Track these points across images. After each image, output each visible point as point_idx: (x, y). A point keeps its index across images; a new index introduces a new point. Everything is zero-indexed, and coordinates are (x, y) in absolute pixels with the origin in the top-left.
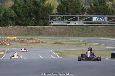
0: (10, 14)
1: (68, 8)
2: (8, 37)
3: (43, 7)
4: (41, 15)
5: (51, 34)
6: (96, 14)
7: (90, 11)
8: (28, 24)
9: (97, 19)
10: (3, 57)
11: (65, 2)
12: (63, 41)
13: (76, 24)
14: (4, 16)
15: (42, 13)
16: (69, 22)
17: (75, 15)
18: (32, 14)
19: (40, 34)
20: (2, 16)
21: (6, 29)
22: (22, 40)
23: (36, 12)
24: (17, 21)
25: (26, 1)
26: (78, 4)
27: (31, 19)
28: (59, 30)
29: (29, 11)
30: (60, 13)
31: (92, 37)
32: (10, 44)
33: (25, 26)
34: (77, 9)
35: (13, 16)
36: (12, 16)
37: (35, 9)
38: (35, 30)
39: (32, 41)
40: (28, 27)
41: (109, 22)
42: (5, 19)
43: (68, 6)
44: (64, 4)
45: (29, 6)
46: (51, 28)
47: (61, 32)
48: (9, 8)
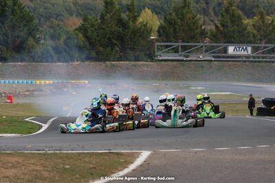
0: (76, 41)
1: (178, 30)
2: (74, 81)
3: (134, 28)
4: (129, 42)
5: (147, 76)
6: (224, 40)
7: (216, 36)
8: (107, 58)
9: (234, 51)
11: (172, 20)
13: (199, 57)
14: (66, 43)
15: (131, 38)
16: (188, 54)
18: (114, 41)
19: (128, 76)
20: (62, 44)
21: (69, 67)
23: (121, 38)
25: (104, 19)
26: (194, 24)
27: (112, 50)
28: (161, 69)
29: (108, 36)
30: (162, 40)
31: (219, 81)
33: (101, 61)
34: (192, 33)
35: (82, 44)
36: (80, 44)
37: (119, 33)
38: (119, 69)
40: (107, 62)
41: (254, 54)
42: (68, 49)
43: (177, 27)
44: (170, 23)
45: (109, 27)
46: (147, 66)
47: (165, 73)
48: (74, 31)
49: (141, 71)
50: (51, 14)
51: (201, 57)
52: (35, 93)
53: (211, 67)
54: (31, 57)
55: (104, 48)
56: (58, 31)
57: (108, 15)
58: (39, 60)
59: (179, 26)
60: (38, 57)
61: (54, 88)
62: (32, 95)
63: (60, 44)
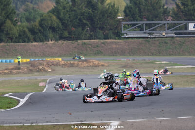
0: (50, 22)
1: (142, 10)
2: (49, 59)
3: (102, 9)
4: (98, 22)
5: (116, 53)
6: (185, 18)
7: (177, 14)
8: (78, 37)
9: (194, 27)
10: (45, 89)
12: (135, 63)
13: (162, 34)
14: (41, 25)
15: (100, 19)
16: (152, 32)
18: (85, 21)
19: (98, 53)
20: (38, 25)
21: (44, 46)
22: (70, 64)
23: (91, 19)
24: (61, 34)
25: (74, 1)
26: (157, 4)
27: (83, 30)
28: (128, 45)
29: (79, 17)
30: (128, 19)
31: (182, 55)
32: (53, 70)
33: (74, 40)
34: (156, 12)
36: (54, 25)
37: (89, 14)
38: (90, 47)
39: (87, 65)
40: (79, 41)
42: (42, 30)
43: (142, 7)
44: (135, 4)
45: (80, 9)
46: (116, 44)
47: (132, 49)
48: (48, 13)
49: (110, 48)
51: (164, 34)
52: (14, 71)
54: (9, 38)
55: (75, 28)
56: (33, 14)
58: (17, 40)
59: (143, 6)
60: (16, 38)
61: (31, 66)
62: (11, 73)
63: (35, 26)
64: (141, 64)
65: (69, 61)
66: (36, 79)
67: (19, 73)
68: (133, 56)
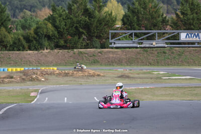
0: (45, 30)
1: (140, 19)
2: (43, 68)
3: (99, 17)
4: (95, 30)
5: (113, 62)
7: (176, 23)
8: (74, 46)
9: (186, 37)
10: (35, 100)
11: (135, 9)
12: (132, 74)
13: (152, 44)
14: (36, 32)
15: (97, 27)
16: (142, 41)
17: (151, 30)
18: (81, 30)
19: (95, 62)
20: (33, 33)
21: (39, 55)
22: (65, 73)
23: (87, 27)
24: (57, 42)
25: (71, 9)
26: (156, 12)
27: (79, 38)
28: (126, 55)
29: (76, 25)
30: (126, 28)
31: (180, 66)
32: (46, 79)
33: (70, 49)
34: (155, 21)
35: (51, 33)
36: (49, 33)
37: (85, 22)
38: (87, 56)
39: (82, 74)
40: (75, 50)
42: (38, 38)
43: (140, 15)
44: (133, 12)
45: (76, 17)
46: (112, 53)
47: (129, 59)
48: (44, 20)
49: (106, 58)
50: (25, 5)
51: (154, 43)
52: (6, 80)
53: (173, 53)
55: (71, 36)
56: (28, 21)
57: (75, 5)
58: (11, 48)
59: (142, 14)
60: (10, 46)
61: (24, 75)
62: (3, 82)
63: (30, 34)
64: (138, 74)
65: (64, 70)
66: (28, 89)
67: (11, 82)
68: (130, 65)
